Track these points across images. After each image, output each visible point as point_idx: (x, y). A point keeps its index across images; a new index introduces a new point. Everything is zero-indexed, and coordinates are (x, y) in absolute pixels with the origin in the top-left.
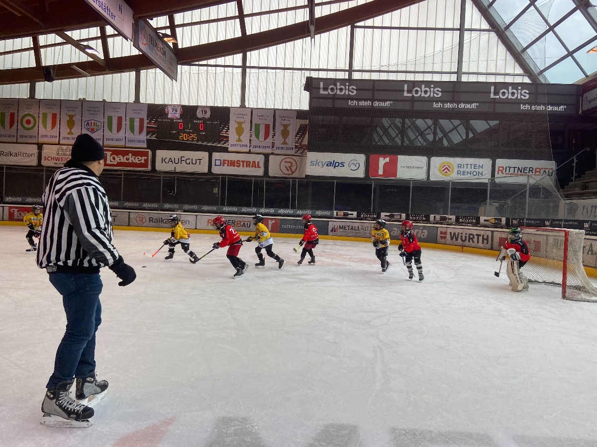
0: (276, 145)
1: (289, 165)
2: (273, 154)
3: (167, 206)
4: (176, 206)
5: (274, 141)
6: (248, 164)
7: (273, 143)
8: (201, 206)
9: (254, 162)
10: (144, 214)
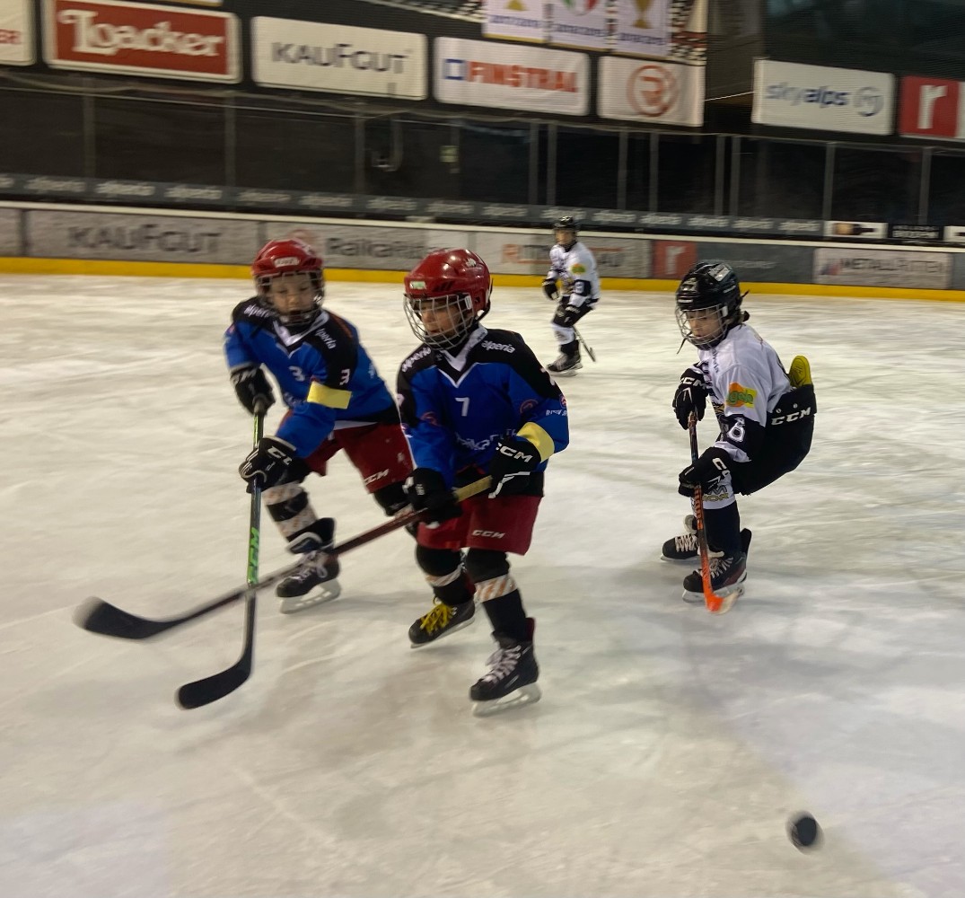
0: (620, 29)
1: (652, 87)
2: (609, 53)
3: (379, 203)
4: (407, 204)
5: (613, 16)
6: (543, 78)
7: (611, 20)
8: (480, 203)
9: (559, 75)
10: (308, 228)
